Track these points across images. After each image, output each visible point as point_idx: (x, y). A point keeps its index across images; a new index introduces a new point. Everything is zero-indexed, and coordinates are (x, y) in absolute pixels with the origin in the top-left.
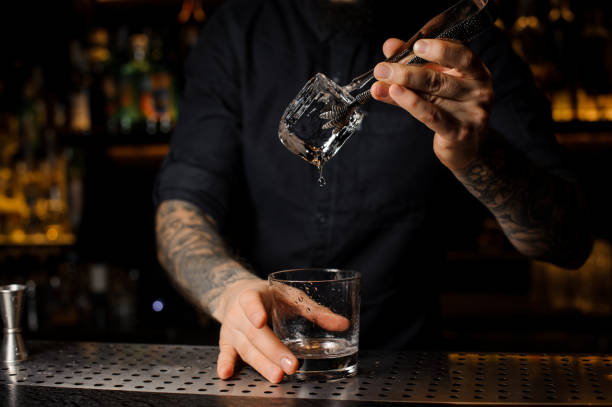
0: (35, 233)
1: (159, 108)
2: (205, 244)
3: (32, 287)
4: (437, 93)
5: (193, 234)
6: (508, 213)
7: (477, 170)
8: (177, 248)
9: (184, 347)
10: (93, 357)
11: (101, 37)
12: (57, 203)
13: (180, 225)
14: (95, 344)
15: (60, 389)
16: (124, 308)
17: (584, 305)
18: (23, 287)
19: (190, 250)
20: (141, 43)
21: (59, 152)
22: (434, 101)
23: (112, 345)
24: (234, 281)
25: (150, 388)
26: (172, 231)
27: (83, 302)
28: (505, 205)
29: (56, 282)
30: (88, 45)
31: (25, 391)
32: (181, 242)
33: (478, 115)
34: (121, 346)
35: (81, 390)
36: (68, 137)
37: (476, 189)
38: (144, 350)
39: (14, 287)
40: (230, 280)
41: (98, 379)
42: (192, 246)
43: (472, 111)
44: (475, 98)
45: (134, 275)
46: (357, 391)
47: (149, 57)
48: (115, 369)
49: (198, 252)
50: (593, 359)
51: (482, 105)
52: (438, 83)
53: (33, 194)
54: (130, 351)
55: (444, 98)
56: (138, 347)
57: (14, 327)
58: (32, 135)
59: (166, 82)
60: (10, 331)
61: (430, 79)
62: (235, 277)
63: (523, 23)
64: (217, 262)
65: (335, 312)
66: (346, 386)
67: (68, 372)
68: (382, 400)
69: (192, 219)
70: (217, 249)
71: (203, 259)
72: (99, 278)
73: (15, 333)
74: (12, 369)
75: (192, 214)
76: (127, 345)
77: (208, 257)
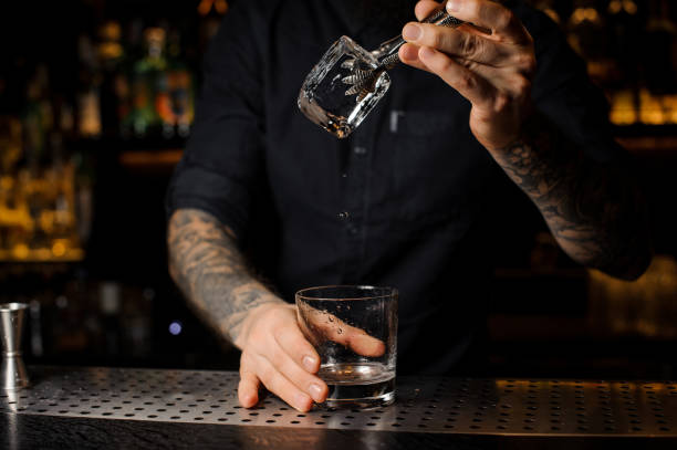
0: (38, 248)
1: (177, 110)
2: (225, 260)
3: (35, 308)
4: (471, 58)
5: (211, 249)
6: (554, 204)
7: (518, 151)
8: (193, 264)
9: (203, 373)
10: (102, 384)
11: (112, 31)
12: (64, 215)
13: (196, 239)
14: (103, 369)
15: (64, 418)
16: (138, 331)
17: (647, 328)
18: (24, 306)
19: (207, 267)
20: (156, 38)
21: (66, 159)
22: (468, 66)
23: (122, 370)
24: (257, 305)
25: (165, 418)
26: (186, 244)
27: (93, 325)
28: (550, 195)
29: (62, 302)
30: (99, 40)
31: (26, 421)
32: (198, 258)
33: (517, 84)
34: (133, 371)
35: (88, 419)
36: (76, 142)
37: (517, 174)
38: (158, 376)
39: (14, 306)
40: (253, 303)
41: (107, 408)
42: (210, 263)
43: (511, 78)
44: (514, 64)
45: (149, 295)
46: (394, 422)
47: (166, 54)
48: (125, 396)
49: (217, 270)
50: (657, 387)
51: (523, 73)
52: (472, 46)
53: (37, 205)
54: (143, 377)
55: (479, 63)
56: (151, 372)
57: (14, 349)
58: (37, 140)
59: (184, 80)
60: (10, 354)
61: (464, 42)
62: (258, 300)
63: (581, 15)
64: (239, 283)
65: (369, 334)
66: (382, 416)
67: (74, 400)
68: (422, 431)
69: (209, 232)
70: (238, 267)
71: (221, 279)
72: (110, 298)
73: (15, 357)
74: (11, 396)
75: (210, 226)
76: (140, 370)
77: (228, 276)
